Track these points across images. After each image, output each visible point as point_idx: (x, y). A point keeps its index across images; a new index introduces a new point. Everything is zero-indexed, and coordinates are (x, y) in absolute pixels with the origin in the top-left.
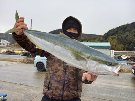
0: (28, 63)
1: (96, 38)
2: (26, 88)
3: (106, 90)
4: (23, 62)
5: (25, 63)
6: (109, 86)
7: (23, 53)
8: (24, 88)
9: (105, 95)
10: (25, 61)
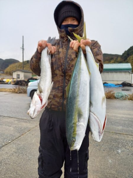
0: (20, 93)
1: (112, 59)
2: (17, 120)
3: (123, 122)
4: (14, 92)
5: (17, 93)
6: (127, 118)
7: (14, 82)
8: (15, 121)
9: (120, 128)
10: (17, 90)
